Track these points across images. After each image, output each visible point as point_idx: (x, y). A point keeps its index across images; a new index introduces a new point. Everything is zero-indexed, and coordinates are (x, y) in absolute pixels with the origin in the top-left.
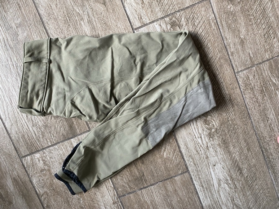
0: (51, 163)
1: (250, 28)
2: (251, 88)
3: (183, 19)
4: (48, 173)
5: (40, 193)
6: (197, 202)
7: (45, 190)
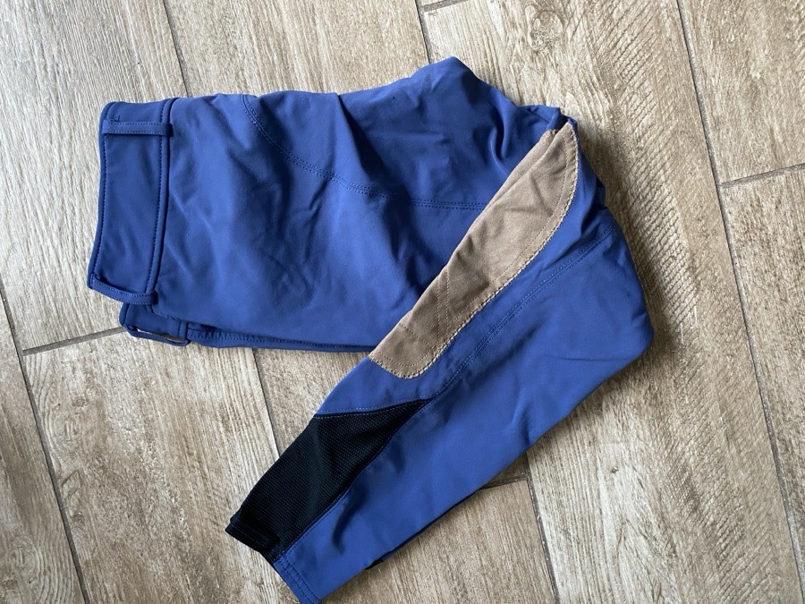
0: (108, 384)
1: (784, 49)
2: (762, 240)
4: (94, 413)
5: (61, 471)
6: (543, 582)
7: (79, 463)
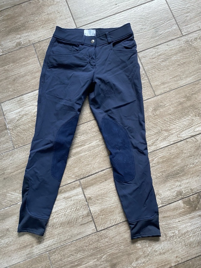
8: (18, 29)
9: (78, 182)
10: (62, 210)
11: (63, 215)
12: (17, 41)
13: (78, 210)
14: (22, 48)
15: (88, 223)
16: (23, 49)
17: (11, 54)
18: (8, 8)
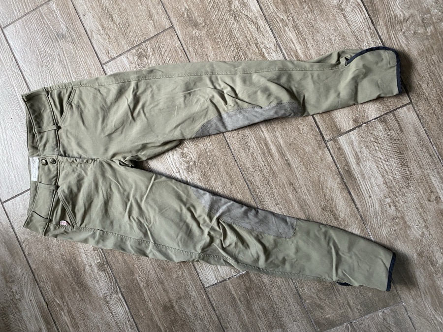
3: (149, 49)
8: (75, 271)
9: (330, 144)
10: (379, 166)
11: (388, 163)
12: (96, 271)
13: (377, 139)
14: (107, 262)
15: (398, 119)
16: (109, 259)
17: (120, 279)
18: (41, 291)
